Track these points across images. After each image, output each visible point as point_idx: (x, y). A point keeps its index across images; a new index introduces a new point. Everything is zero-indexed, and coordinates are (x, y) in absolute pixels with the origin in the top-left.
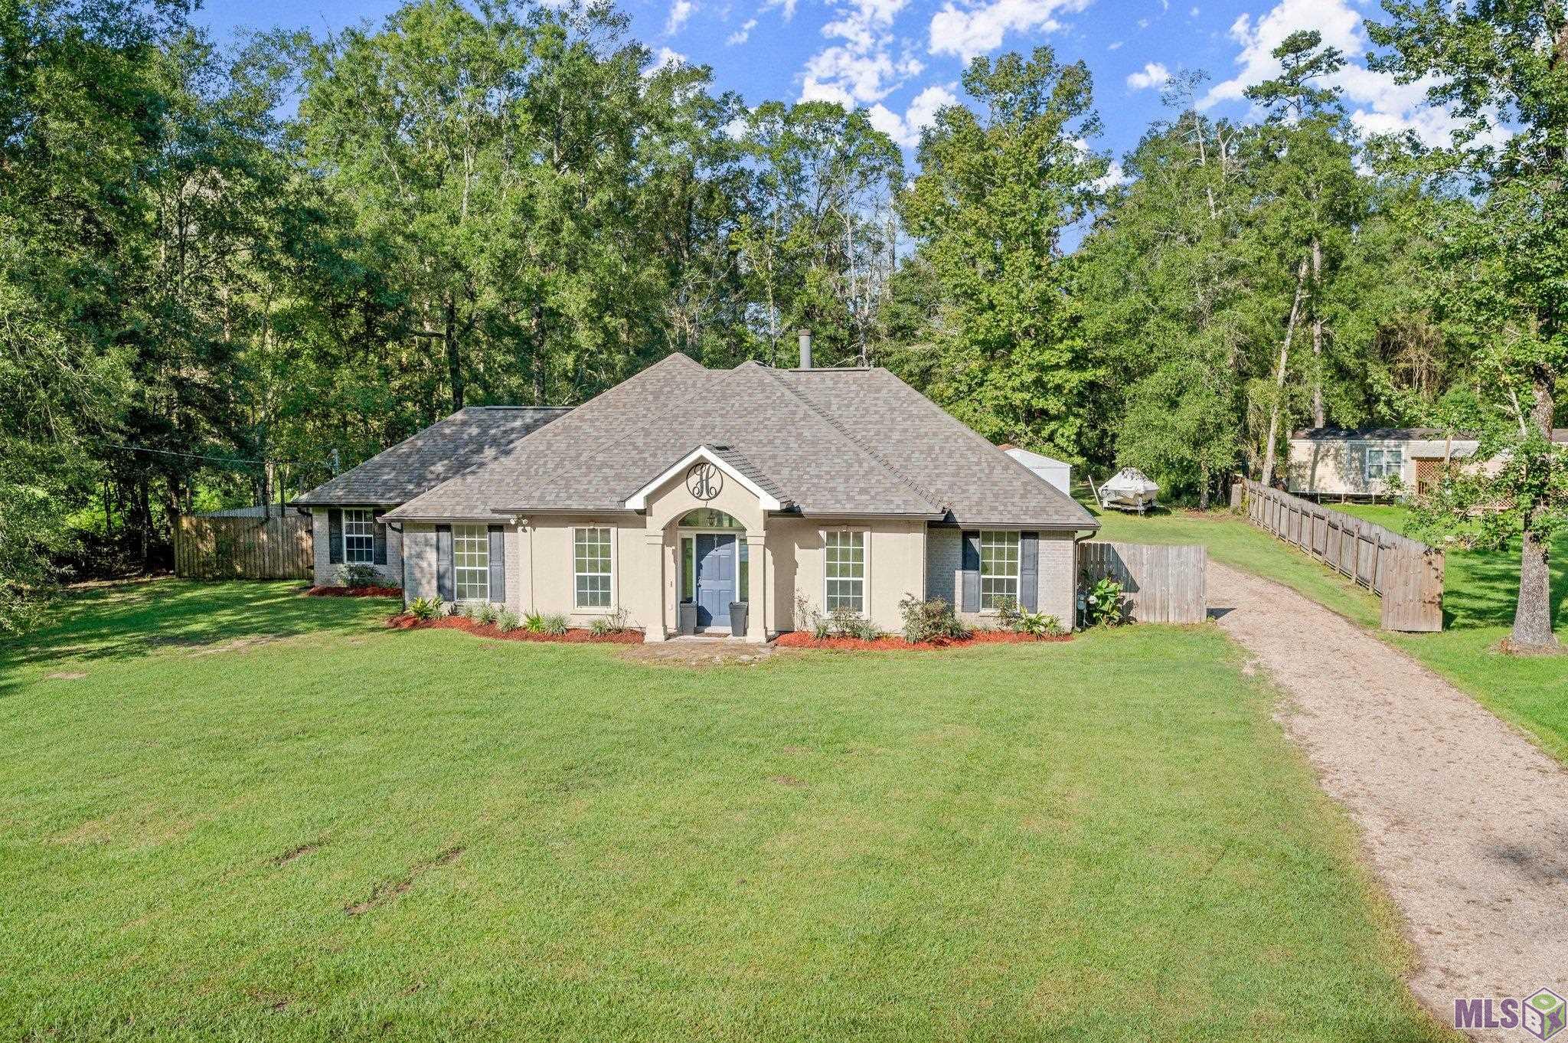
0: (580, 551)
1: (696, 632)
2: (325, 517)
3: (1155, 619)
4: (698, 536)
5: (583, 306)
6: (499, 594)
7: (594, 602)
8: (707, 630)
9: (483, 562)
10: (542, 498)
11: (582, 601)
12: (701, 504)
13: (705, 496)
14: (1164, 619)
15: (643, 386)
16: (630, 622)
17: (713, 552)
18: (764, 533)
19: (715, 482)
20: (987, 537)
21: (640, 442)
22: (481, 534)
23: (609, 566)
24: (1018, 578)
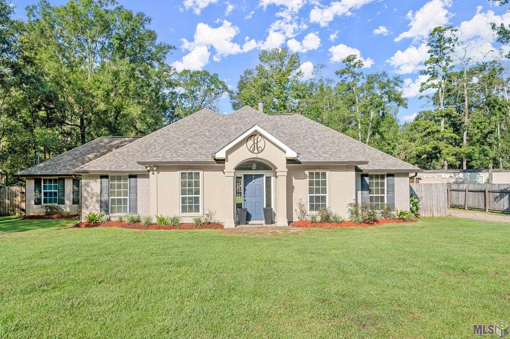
0: (183, 184)
1: (246, 224)
2: (33, 182)
3: (428, 215)
4: (244, 175)
5: (139, 113)
6: (134, 209)
7: (191, 211)
8: (250, 222)
9: (126, 194)
10: (164, 157)
11: (184, 210)
12: (254, 156)
13: (256, 151)
14: (432, 215)
15: (194, 119)
16: (216, 219)
17: (251, 183)
18: (287, 170)
19: (261, 144)
20: (371, 177)
21: (207, 134)
22: (125, 179)
23: (199, 192)
24: (385, 195)
